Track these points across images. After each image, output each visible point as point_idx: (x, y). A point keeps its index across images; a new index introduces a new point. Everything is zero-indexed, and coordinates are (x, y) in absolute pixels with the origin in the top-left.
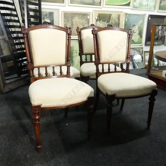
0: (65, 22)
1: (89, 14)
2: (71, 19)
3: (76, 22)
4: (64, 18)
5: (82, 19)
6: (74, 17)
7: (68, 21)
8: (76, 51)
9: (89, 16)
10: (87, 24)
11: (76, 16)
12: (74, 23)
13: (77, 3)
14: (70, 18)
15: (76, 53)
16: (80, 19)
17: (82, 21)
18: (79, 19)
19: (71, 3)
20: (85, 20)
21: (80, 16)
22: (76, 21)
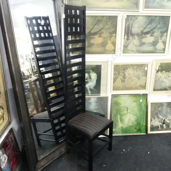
0: (115, 75)
1: (148, 65)
2: (123, 71)
3: (129, 74)
4: (114, 71)
5: (137, 71)
6: (127, 68)
7: (119, 74)
8: (127, 107)
9: (147, 67)
10: (143, 76)
11: (130, 68)
12: (127, 75)
13: (132, 52)
14: (121, 70)
15: (127, 111)
16: (135, 71)
17: (137, 73)
18: (134, 71)
19: (123, 53)
20: (142, 72)
21: (135, 67)
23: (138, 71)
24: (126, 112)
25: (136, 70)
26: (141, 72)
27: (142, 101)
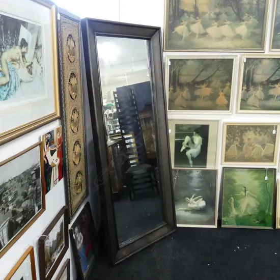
0: (229, 140)
1: (276, 126)
2: (240, 134)
3: (249, 139)
4: (227, 134)
5: (261, 135)
6: (246, 131)
7: (234, 136)
8: (244, 187)
9: (276, 131)
10: (270, 142)
11: (250, 130)
14: (238, 133)
15: (245, 192)
16: (258, 135)
17: (260, 138)
18: (256, 134)
19: (241, 109)
20: (268, 136)
21: (258, 129)
22: (250, 137)
23: (263, 135)
24: (244, 194)
25: (259, 133)
26: (266, 136)
27: (268, 178)
